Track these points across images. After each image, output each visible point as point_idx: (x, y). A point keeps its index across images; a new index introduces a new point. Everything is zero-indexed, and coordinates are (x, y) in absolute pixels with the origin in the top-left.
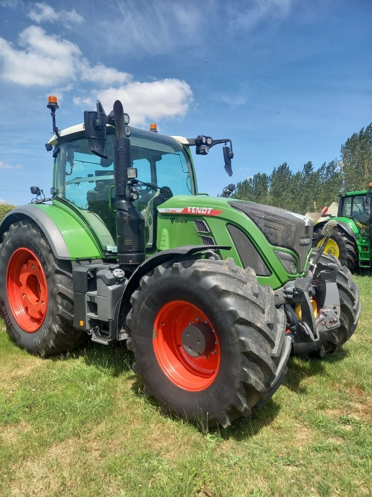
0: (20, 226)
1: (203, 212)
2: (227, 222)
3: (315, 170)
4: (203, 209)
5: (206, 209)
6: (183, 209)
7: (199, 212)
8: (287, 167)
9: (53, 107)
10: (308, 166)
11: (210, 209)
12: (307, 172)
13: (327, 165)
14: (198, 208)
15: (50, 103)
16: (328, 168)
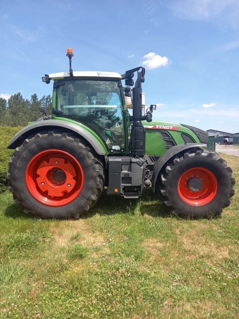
0: (52, 134)
1: (167, 128)
2: (181, 133)
3: (39, 100)
4: (167, 126)
5: (169, 127)
6: (153, 126)
7: (165, 128)
8: (21, 95)
9: (70, 56)
10: (34, 97)
11: (171, 127)
12: (34, 100)
13: (46, 97)
14: (163, 126)
15: (68, 53)
16: (47, 99)
